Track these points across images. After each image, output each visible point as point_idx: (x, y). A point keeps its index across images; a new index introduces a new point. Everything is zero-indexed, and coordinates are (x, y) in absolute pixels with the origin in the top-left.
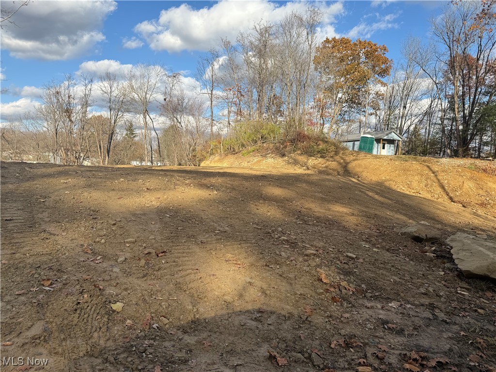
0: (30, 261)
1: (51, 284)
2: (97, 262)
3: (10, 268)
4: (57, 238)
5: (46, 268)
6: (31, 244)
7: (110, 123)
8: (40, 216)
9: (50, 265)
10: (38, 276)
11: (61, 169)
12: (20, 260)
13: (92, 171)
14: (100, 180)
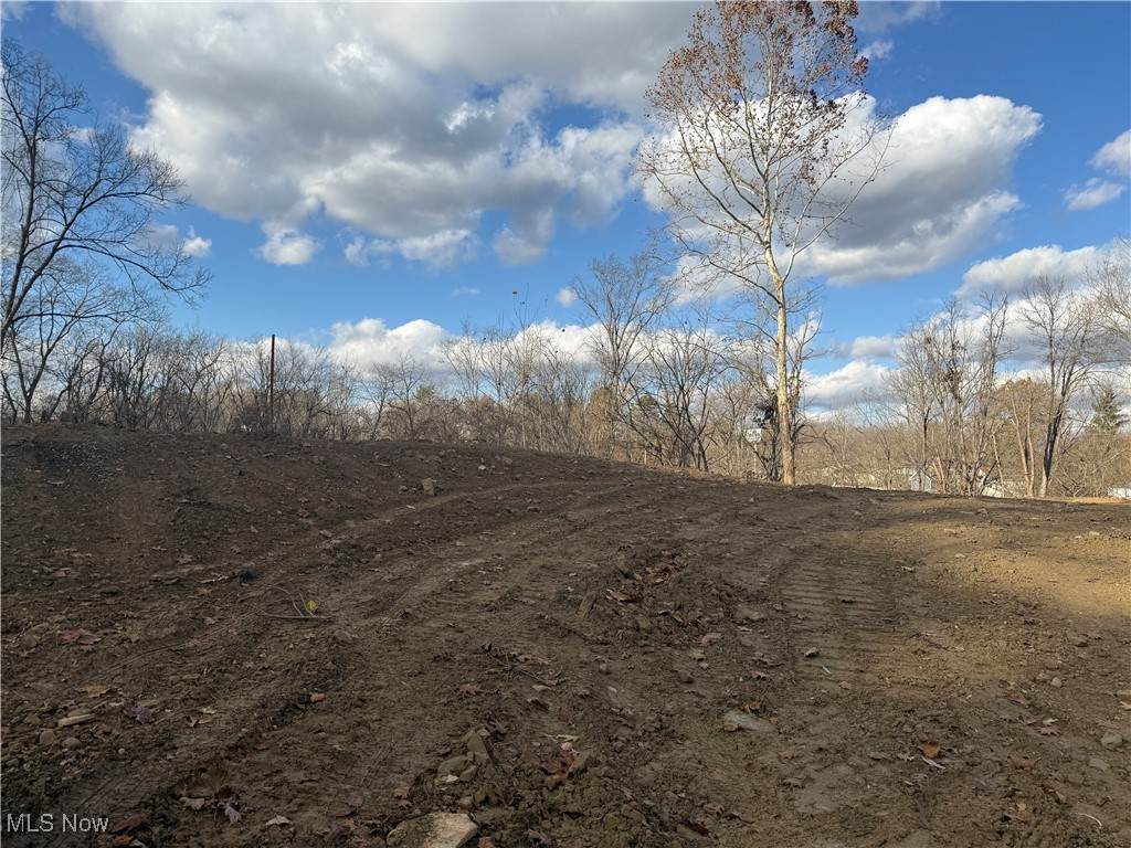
0: (893, 693)
1: (939, 756)
2: (1043, 730)
3: (855, 698)
4: (945, 655)
5: (925, 717)
6: (892, 658)
7: (1052, 394)
8: (907, 601)
9: (934, 713)
10: (910, 730)
11: (941, 503)
12: (874, 688)
13: (1013, 509)
14: (1035, 532)
